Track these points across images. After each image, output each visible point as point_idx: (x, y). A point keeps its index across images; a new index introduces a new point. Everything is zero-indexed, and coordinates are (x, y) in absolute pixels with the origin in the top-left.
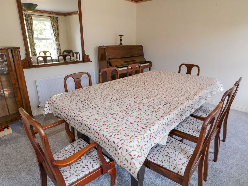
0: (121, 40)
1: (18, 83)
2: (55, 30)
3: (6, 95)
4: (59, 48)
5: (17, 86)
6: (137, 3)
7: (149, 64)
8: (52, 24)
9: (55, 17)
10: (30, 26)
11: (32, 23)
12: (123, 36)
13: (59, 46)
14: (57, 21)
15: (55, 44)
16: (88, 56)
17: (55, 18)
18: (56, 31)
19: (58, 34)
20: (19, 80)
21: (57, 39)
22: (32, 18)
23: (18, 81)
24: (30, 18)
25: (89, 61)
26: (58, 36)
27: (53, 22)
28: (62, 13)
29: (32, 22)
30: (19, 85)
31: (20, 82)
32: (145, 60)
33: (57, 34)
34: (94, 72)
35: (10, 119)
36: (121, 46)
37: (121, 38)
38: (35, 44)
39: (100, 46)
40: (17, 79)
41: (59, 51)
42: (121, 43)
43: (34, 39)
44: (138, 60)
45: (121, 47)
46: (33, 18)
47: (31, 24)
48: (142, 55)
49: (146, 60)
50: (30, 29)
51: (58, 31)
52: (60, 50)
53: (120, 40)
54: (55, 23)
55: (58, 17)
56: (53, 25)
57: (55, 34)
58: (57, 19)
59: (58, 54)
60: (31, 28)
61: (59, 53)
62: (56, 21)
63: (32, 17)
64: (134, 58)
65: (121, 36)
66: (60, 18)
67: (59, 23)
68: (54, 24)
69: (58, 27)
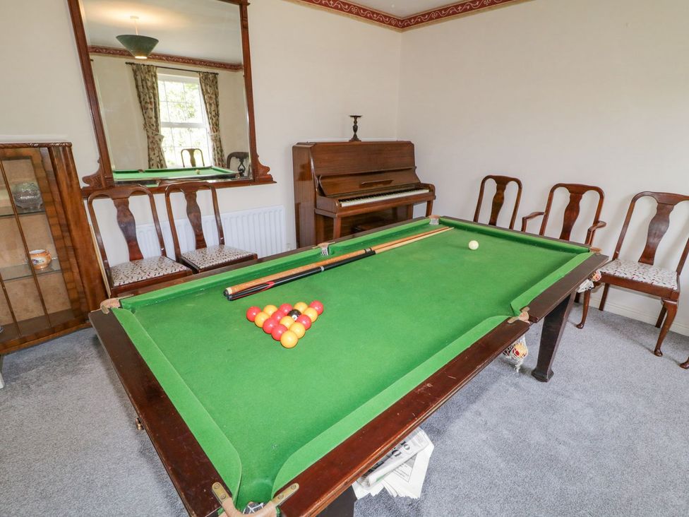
0: (355, 129)
1: (71, 236)
2: (210, 104)
3: (42, 265)
4: (217, 147)
5: (69, 243)
6: (403, 31)
7: (427, 191)
8: (202, 90)
9: (211, 73)
10: (152, 95)
11: (157, 87)
12: (359, 117)
13: (218, 143)
14: (216, 82)
15: (209, 138)
16: (268, 169)
17: (211, 76)
18: (213, 108)
19: (217, 115)
20: (73, 227)
21: (215, 126)
22: (155, 76)
23: (70, 231)
24: (152, 75)
25: (269, 180)
26: (218, 120)
27: (206, 85)
28: (228, 65)
29: (157, 84)
30: (72, 240)
31: (74, 233)
32: (417, 181)
33: (213, 113)
34: (280, 211)
35: (47, 328)
36: (356, 143)
37: (355, 122)
38: (163, 137)
39: (298, 144)
40: (68, 226)
41: (218, 153)
42: (355, 136)
43: (161, 125)
44: (398, 179)
45: (355, 147)
46: (158, 74)
47: (154, 88)
48: (410, 168)
49: (422, 182)
50: (151, 103)
51: (217, 106)
52: (222, 151)
53: (354, 127)
54: (210, 86)
55: (217, 74)
56: (204, 93)
57: (211, 113)
58: (215, 77)
59: (215, 160)
60: (154, 99)
61: (219, 159)
62: (213, 81)
63: (155, 73)
64: (388, 174)
65: (356, 117)
66: (223, 74)
67: (219, 88)
68: (207, 90)
69: (217, 97)
